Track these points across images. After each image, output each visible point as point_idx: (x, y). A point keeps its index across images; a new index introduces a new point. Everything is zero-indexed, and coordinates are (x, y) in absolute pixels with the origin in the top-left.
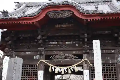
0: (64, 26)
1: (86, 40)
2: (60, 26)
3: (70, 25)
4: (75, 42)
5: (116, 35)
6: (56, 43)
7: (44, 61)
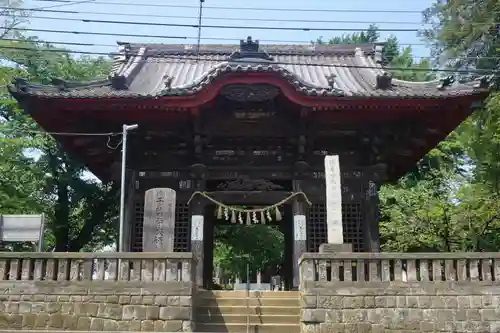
0: (254, 115)
1: (302, 149)
2: (244, 114)
3: (268, 114)
4: (274, 153)
5: (367, 140)
6: (232, 152)
7: (204, 194)
